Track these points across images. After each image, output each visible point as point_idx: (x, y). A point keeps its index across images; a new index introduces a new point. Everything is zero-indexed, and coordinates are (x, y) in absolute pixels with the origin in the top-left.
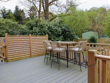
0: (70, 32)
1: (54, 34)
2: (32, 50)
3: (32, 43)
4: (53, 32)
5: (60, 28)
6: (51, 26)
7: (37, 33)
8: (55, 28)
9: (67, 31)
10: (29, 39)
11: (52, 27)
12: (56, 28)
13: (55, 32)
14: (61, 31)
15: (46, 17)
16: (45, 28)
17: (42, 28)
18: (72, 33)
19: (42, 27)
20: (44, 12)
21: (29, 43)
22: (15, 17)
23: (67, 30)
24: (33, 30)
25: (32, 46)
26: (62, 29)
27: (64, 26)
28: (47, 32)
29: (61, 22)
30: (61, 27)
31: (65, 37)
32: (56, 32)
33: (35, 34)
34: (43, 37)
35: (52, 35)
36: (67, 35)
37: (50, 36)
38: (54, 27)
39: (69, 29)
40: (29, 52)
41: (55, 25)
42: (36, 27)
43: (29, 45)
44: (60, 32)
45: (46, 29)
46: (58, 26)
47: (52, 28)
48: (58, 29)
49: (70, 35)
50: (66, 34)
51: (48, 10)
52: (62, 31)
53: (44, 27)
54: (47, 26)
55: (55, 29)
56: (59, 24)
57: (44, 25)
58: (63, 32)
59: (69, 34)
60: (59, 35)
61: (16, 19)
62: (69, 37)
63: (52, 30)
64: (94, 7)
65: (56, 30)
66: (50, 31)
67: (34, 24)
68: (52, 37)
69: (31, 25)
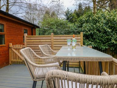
4: (115, 28)
11: (113, 20)
19: (95, 22)
35: (114, 34)
42: (87, 23)
53: (99, 22)
66: (109, 26)
67: (85, 19)
68: (113, 37)
69: (82, 22)
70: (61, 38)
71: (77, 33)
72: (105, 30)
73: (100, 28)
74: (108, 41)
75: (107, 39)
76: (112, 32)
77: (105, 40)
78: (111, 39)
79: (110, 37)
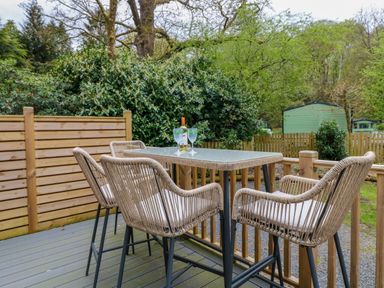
0: (237, 107)
1: (171, 112)
2: (40, 190)
3: (38, 154)
4: (165, 103)
5: (195, 88)
6: (157, 77)
7: (99, 108)
8: (176, 85)
9: (227, 102)
10: (18, 136)
11: (161, 84)
12: (182, 88)
13: (174, 105)
14: (201, 101)
15: (142, 44)
16: (132, 85)
17: (119, 87)
18: (246, 109)
19: (119, 82)
20: (135, 27)
21: (22, 155)
22: (24, 48)
23: (227, 96)
24: (82, 94)
25: (39, 172)
26: (204, 93)
27: (212, 80)
28: (143, 104)
29: (201, 64)
30: (201, 84)
31: (218, 127)
32: (181, 104)
33: (85, 114)
34: (105, 126)
35: (165, 119)
36: (227, 117)
37: (153, 121)
38: (172, 86)
39: (234, 93)
40: (24, 202)
41: (177, 76)
42: (95, 81)
43: (22, 165)
44: (197, 104)
45: (136, 89)
46: (188, 80)
47: (164, 88)
48: (189, 91)
49: (238, 116)
50: (220, 112)
51: (151, 21)
52: (205, 102)
53: (128, 84)
54: (141, 77)
55: (174, 93)
56: (195, 70)
57: (128, 74)
58: (208, 107)
59: (233, 113)
60: (195, 116)
61: (29, 53)
62: (234, 125)
63: (162, 94)
64: (324, 21)
65: (181, 95)
66: (153, 97)
67: (84, 70)
68: (164, 125)
69: (74, 74)
70: (67, 126)
71: (65, 111)
72: (146, 108)
73: (133, 100)
74: (153, 136)
75: (152, 129)
76: (160, 113)
77: (146, 133)
78: (159, 129)
79: (158, 125)
